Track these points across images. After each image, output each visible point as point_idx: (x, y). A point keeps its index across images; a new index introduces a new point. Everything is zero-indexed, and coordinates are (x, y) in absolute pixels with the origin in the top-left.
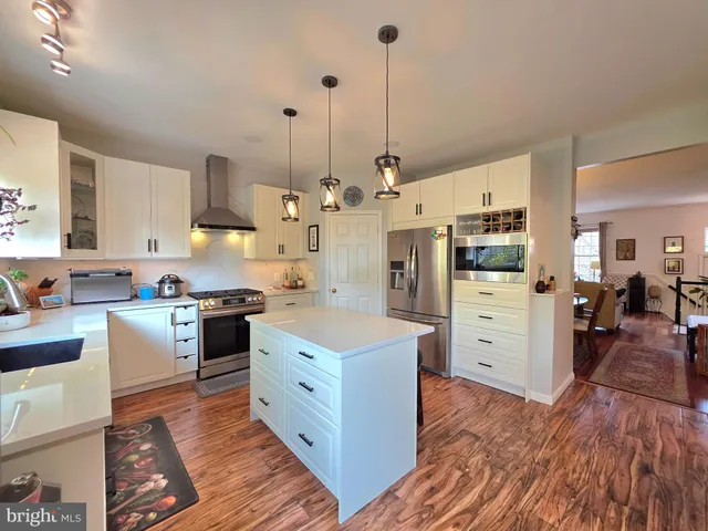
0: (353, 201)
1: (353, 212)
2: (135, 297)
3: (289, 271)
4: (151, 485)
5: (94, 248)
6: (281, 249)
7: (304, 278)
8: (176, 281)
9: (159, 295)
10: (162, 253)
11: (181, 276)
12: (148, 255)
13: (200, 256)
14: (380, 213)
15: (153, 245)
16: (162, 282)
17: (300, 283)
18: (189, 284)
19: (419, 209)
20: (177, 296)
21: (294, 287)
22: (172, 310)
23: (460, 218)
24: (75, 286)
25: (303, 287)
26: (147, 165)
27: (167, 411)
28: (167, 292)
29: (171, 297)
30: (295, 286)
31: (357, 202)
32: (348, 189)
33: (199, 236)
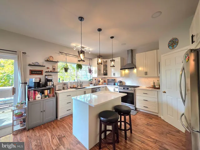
5: (107, 75)
11: (123, 81)
13: (127, 76)
15: (114, 74)
22: (114, 88)
24: (108, 81)
31: (175, 46)
32: (170, 41)
33: (127, 71)
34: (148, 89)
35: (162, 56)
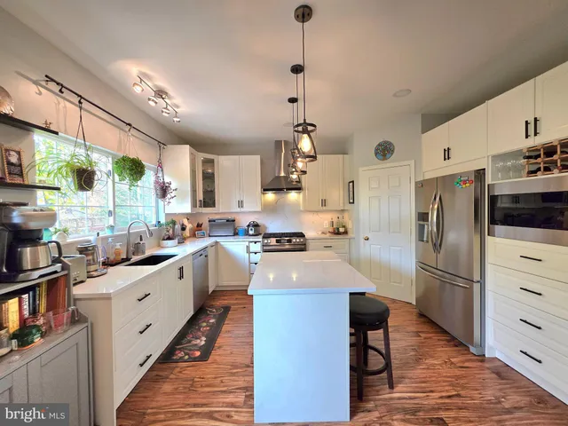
0: (384, 155)
1: (388, 165)
2: (236, 234)
3: (335, 220)
4: (199, 341)
5: (214, 206)
6: (324, 203)
7: (347, 226)
8: (256, 226)
9: (247, 234)
10: (245, 209)
11: (259, 222)
12: (239, 210)
13: (269, 209)
14: (412, 163)
15: (241, 204)
16: (249, 226)
17: (342, 230)
18: (266, 228)
19: (447, 154)
20: (256, 235)
21: (336, 232)
22: (247, 243)
23: (496, 158)
24: (211, 226)
25: (346, 232)
26: (237, 157)
27: (234, 304)
28: (251, 232)
29: (253, 235)
30: (339, 231)
31: (388, 156)
32: (379, 145)
33: (270, 196)
34: (324, 236)
35: (361, 169)
